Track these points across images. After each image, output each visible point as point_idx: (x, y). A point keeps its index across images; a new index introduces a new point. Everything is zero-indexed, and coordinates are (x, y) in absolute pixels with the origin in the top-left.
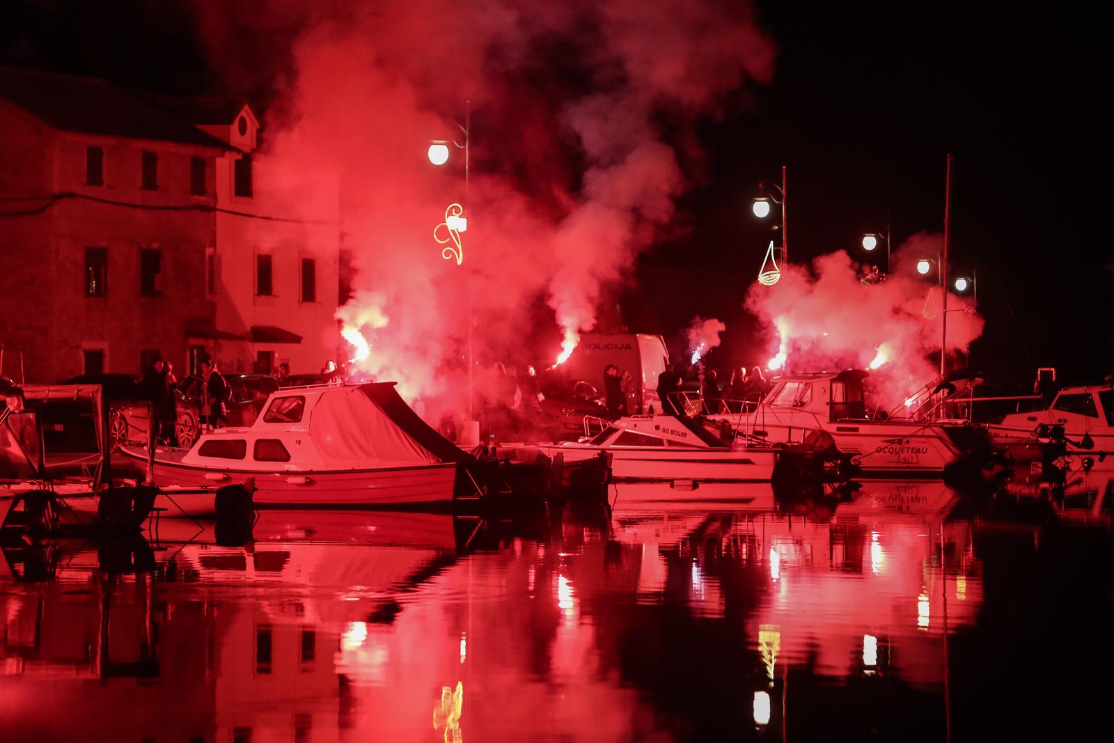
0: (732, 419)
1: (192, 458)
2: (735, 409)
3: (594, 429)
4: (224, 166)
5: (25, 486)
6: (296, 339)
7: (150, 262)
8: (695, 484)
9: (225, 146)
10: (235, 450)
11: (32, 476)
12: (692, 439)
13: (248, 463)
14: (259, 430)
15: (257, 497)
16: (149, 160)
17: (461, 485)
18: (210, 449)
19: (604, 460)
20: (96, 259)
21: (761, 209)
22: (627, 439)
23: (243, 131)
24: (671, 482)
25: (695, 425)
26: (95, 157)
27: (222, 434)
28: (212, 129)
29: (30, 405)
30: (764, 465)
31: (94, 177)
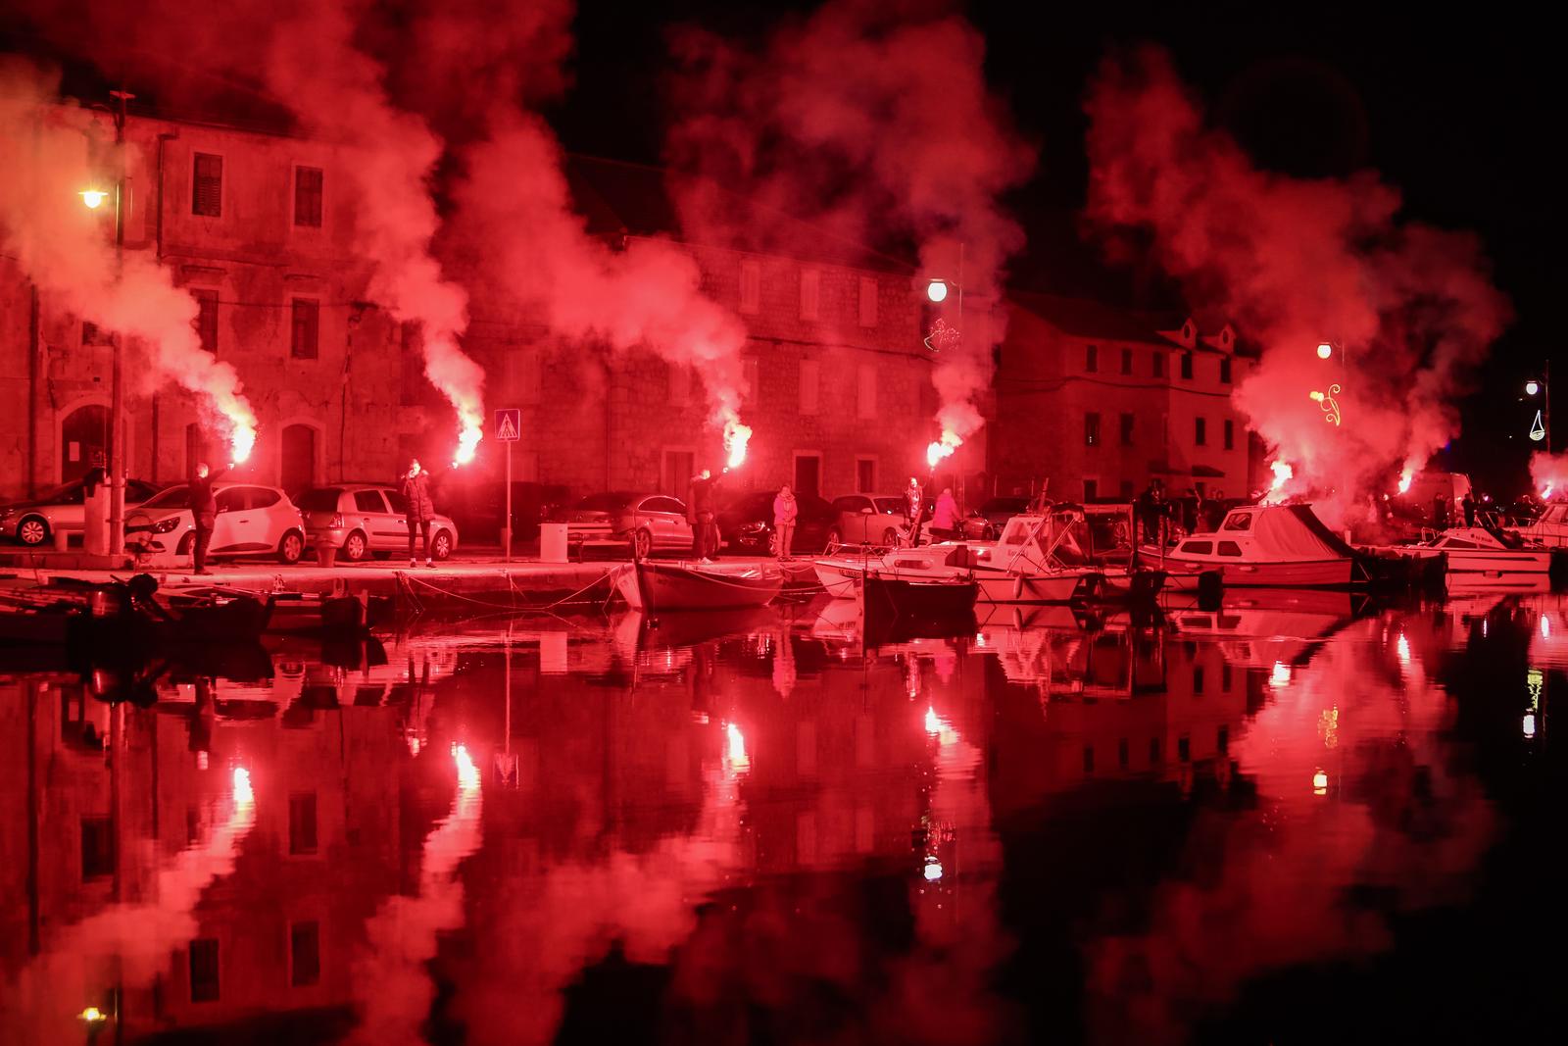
0: (1522, 531)
1: (1177, 553)
2: (1523, 524)
3: (1429, 537)
4: (1175, 359)
5: (1082, 570)
6: (1221, 474)
7: (1127, 422)
8: (1500, 574)
9: (1175, 346)
10: (1205, 548)
11: (1085, 563)
12: (1496, 543)
13: (1214, 557)
14: (1223, 535)
15: (1225, 580)
16: (1127, 355)
17: (1356, 573)
18: (1189, 548)
19: (1443, 557)
20: (1092, 421)
21: (1532, 389)
22: (1452, 543)
23: (1187, 334)
24: (1483, 572)
25: (1498, 534)
26: (1092, 352)
27: (1195, 538)
28: (1168, 335)
29: (1089, 518)
30: (1543, 562)
31: (1091, 366)
